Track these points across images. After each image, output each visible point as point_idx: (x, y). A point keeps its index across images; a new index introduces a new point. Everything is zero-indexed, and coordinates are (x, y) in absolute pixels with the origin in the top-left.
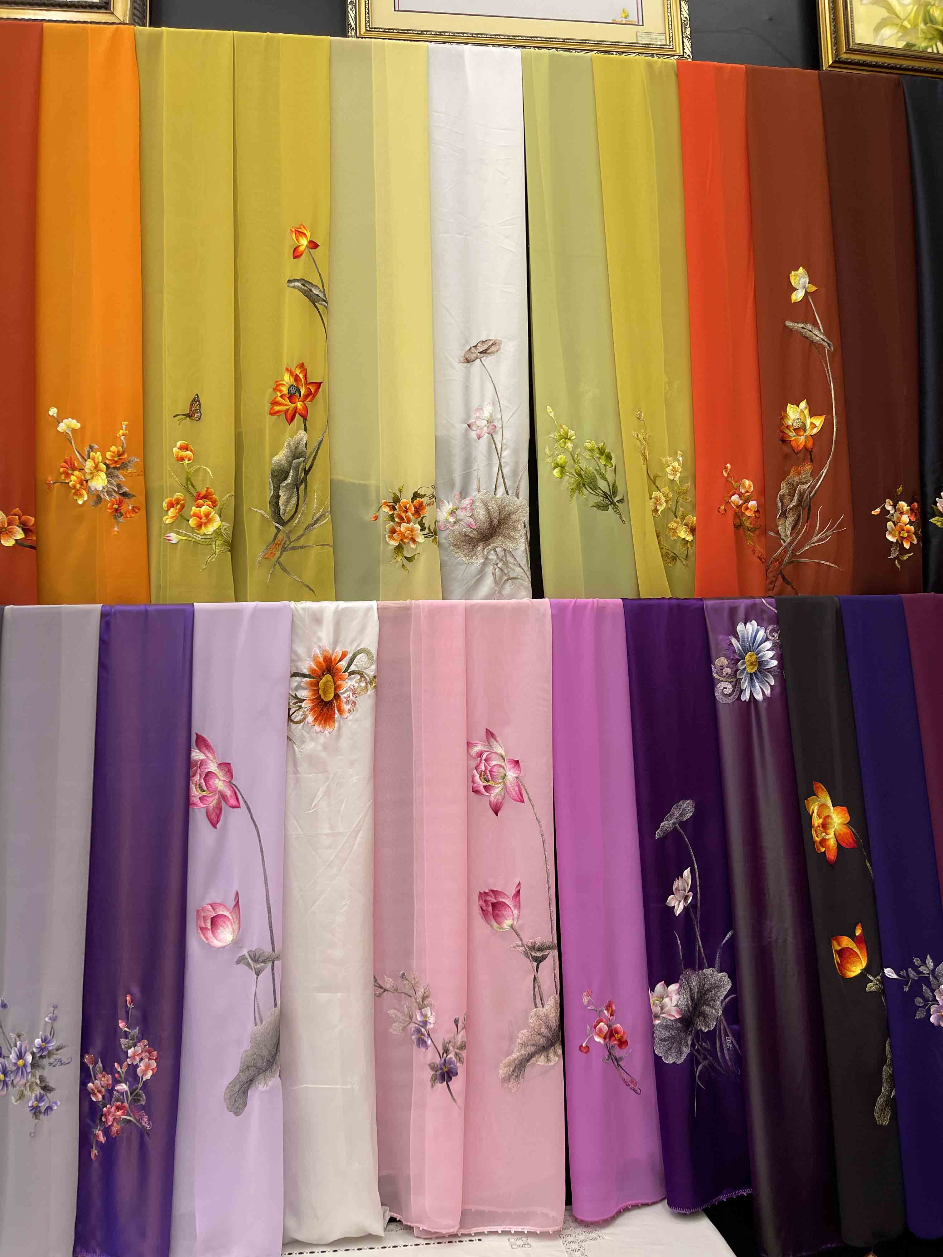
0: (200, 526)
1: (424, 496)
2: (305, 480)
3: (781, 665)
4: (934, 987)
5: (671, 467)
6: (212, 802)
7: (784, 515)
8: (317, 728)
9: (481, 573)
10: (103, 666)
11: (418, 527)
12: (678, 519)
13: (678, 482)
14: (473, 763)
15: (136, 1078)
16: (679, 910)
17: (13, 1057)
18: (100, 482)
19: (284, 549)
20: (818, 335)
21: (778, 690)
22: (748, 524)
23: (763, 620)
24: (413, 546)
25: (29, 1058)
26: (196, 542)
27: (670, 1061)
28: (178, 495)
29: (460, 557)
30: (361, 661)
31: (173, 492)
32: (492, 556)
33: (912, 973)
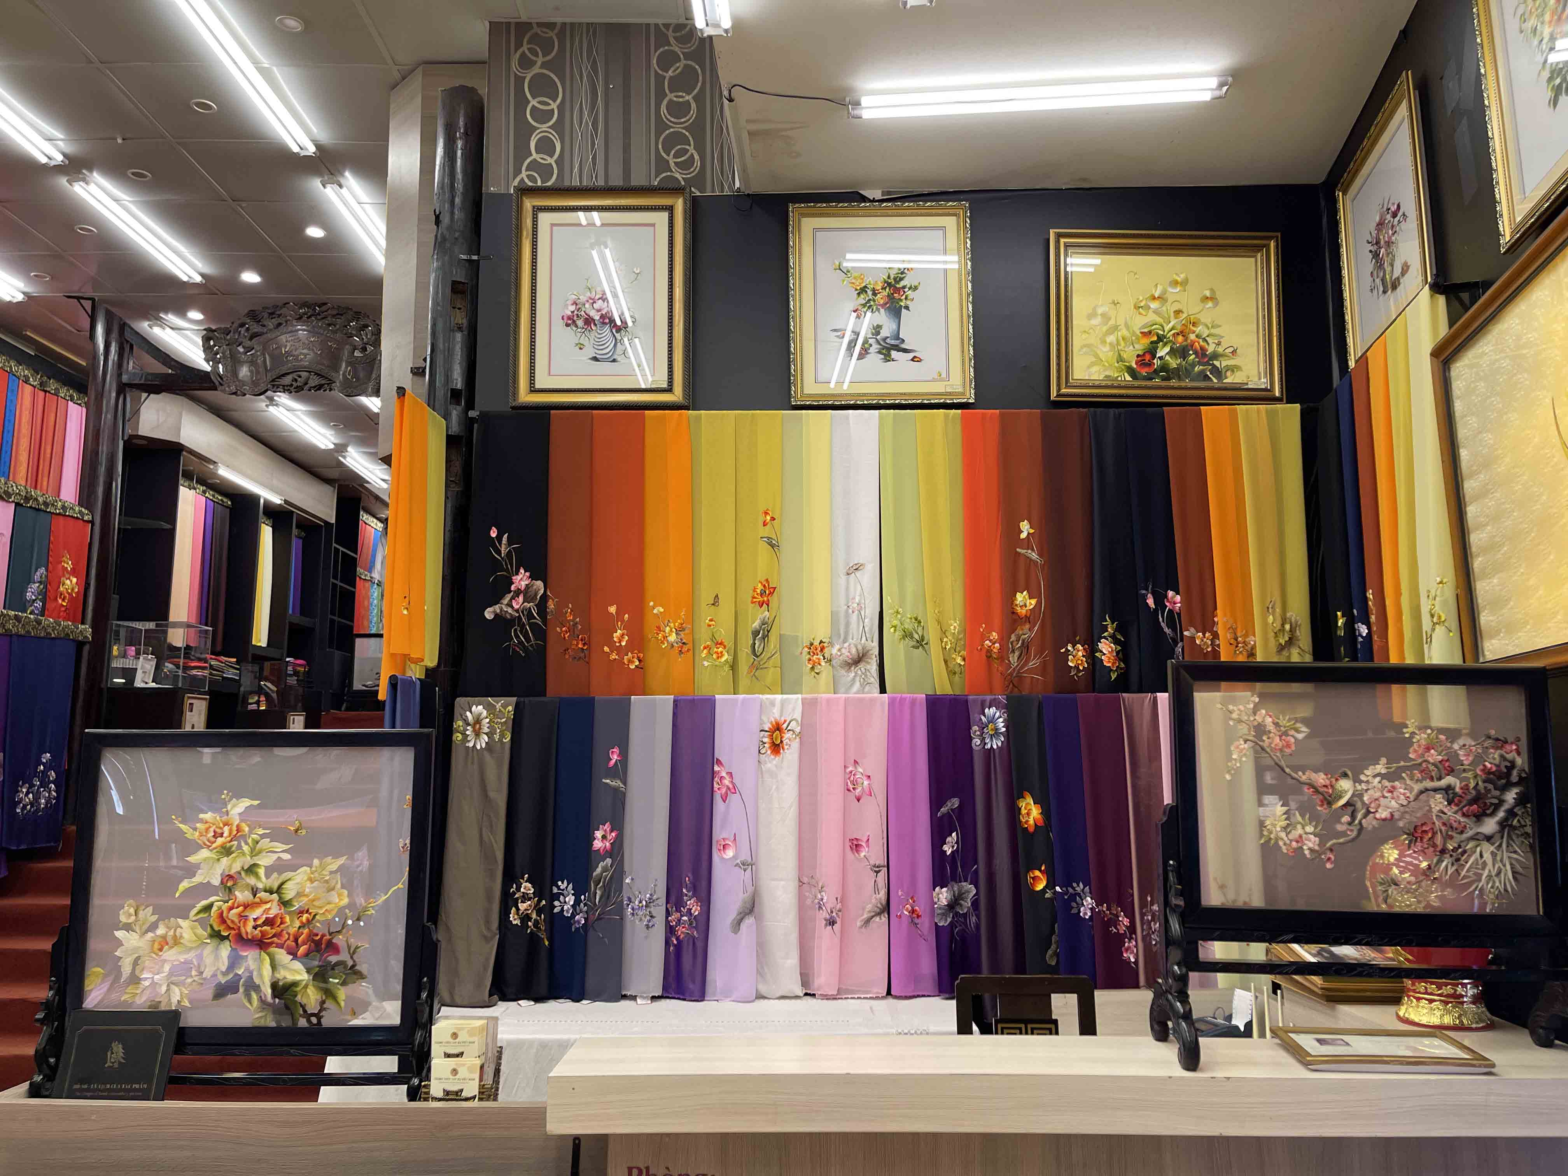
0: (718, 658)
1: (825, 642)
2: (767, 635)
3: (1007, 730)
4: (1083, 898)
5: (953, 626)
6: (724, 790)
7: (1013, 651)
8: (772, 757)
9: (854, 679)
10: (674, 725)
11: (822, 657)
12: (956, 653)
13: (956, 634)
14: (848, 776)
15: (691, 914)
16: (948, 853)
17: (637, 903)
18: (673, 638)
19: (757, 669)
20: (1034, 556)
21: (1005, 744)
22: (993, 656)
23: (999, 707)
24: (819, 667)
25: (644, 903)
26: (716, 666)
27: (941, 924)
28: (708, 643)
29: (843, 672)
30: (793, 724)
31: (706, 641)
32: (859, 672)
33: (1071, 890)
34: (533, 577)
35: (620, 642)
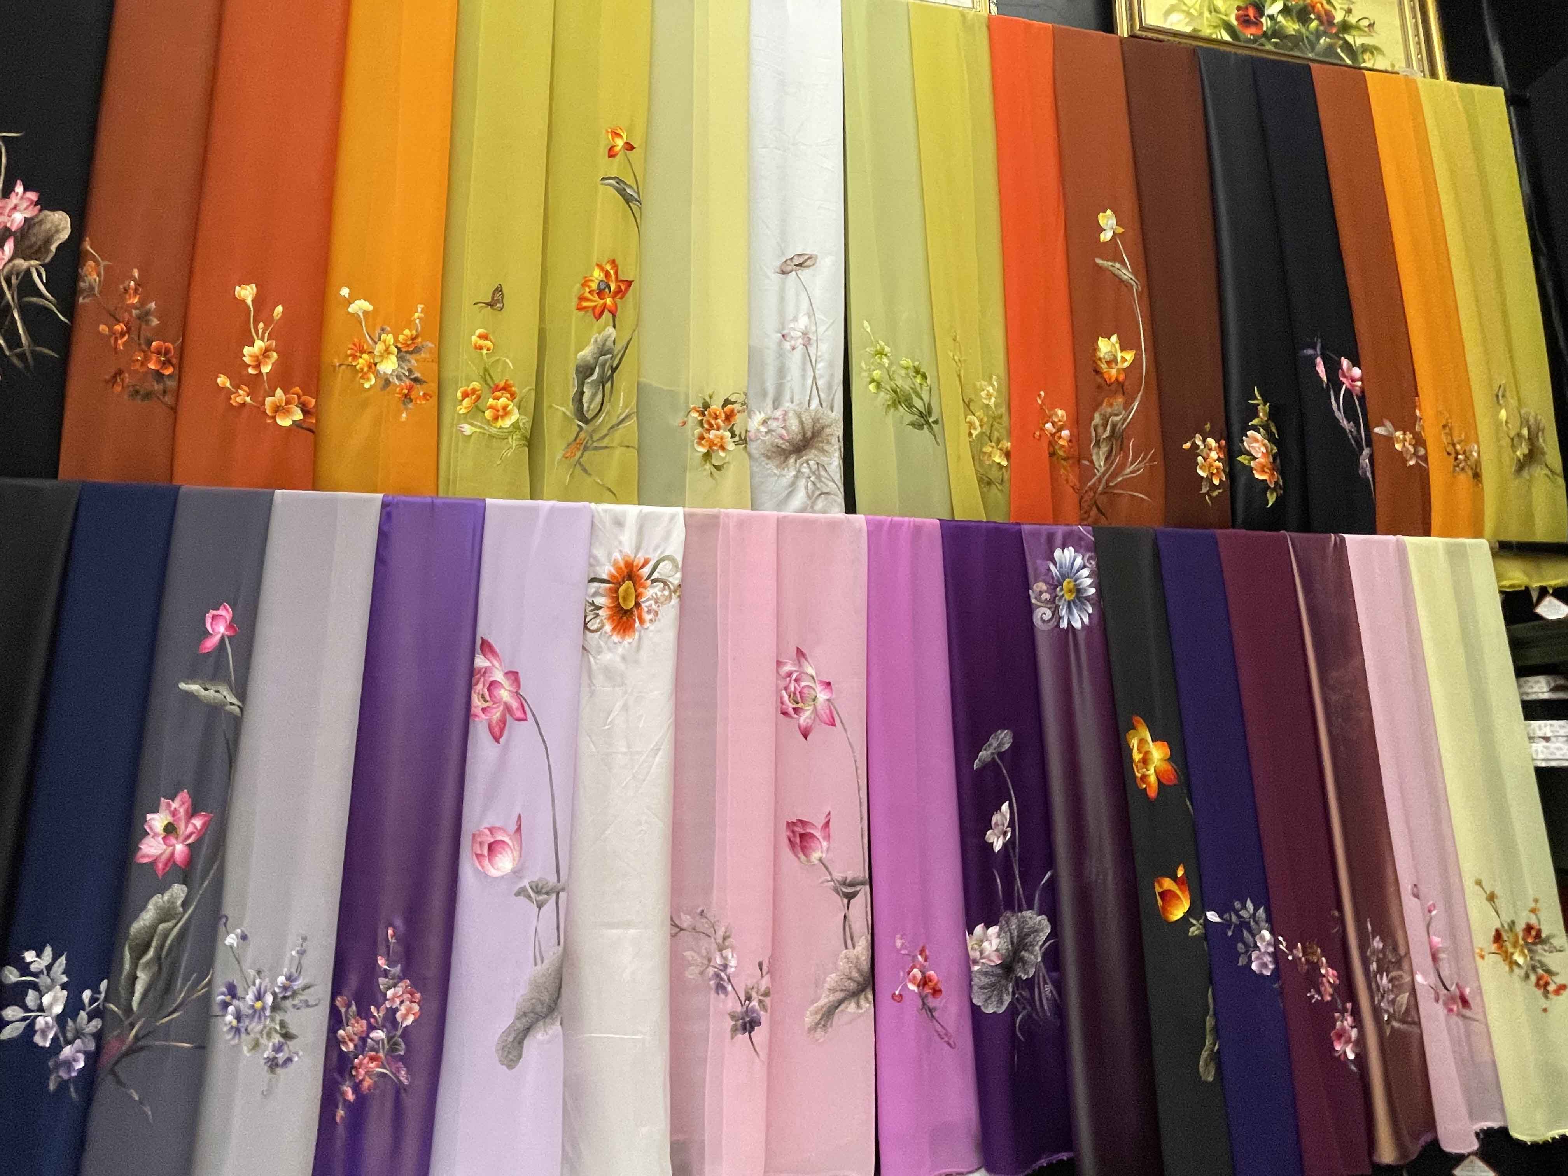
0: (496, 418)
1: (735, 402)
2: (611, 376)
3: (1099, 591)
4: (1255, 932)
5: (985, 392)
6: (496, 715)
7: (1098, 444)
8: (616, 638)
9: (793, 485)
10: (381, 560)
11: (728, 434)
12: (993, 444)
13: (993, 406)
14: (782, 684)
15: (394, 1023)
16: (997, 847)
17: (250, 997)
18: (389, 366)
19: (586, 449)
20: (1126, 274)
21: (1096, 620)
22: (1061, 453)
23: (1081, 547)
24: (722, 454)
25: (269, 999)
26: (491, 436)
27: (990, 1010)
28: (475, 385)
29: (772, 467)
30: (665, 568)
31: (469, 380)
32: (805, 470)
33: (1234, 918)
34: (46, 203)
35: (258, 366)
